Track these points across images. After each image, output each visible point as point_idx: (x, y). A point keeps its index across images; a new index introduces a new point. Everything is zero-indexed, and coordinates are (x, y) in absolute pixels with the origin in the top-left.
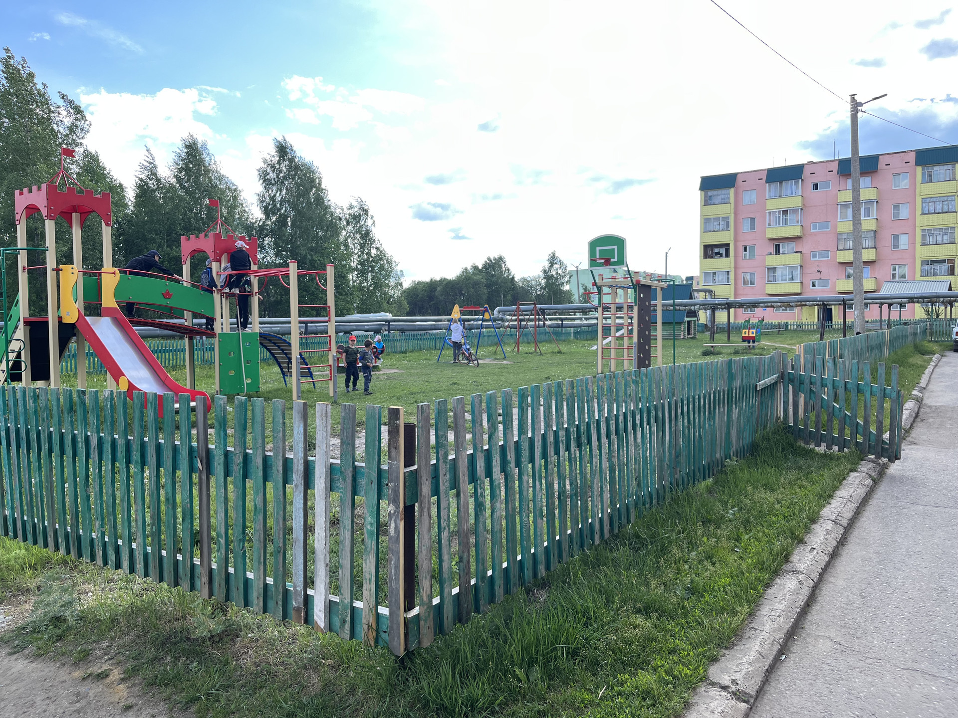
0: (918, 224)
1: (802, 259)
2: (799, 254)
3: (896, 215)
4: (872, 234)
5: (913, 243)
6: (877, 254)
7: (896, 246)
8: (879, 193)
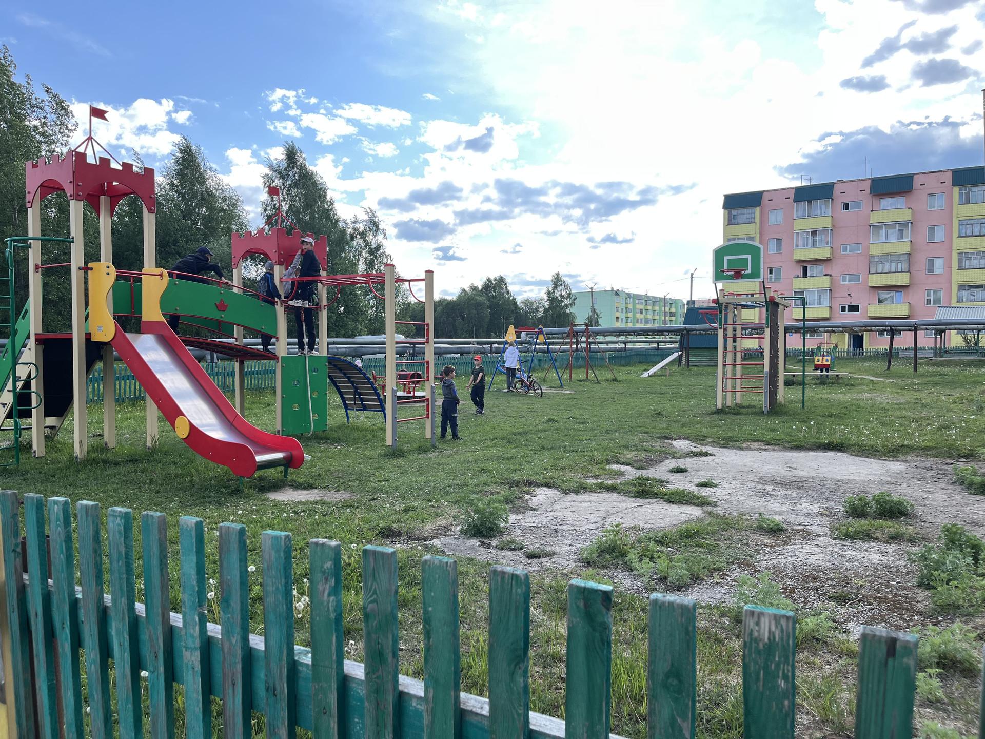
0: (954, 247)
1: (831, 282)
2: (828, 277)
3: (931, 237)
4: (906, 257)
5: (949, 267)
6: (911, 278)
7: (931, 269)
8: (913, 214)
